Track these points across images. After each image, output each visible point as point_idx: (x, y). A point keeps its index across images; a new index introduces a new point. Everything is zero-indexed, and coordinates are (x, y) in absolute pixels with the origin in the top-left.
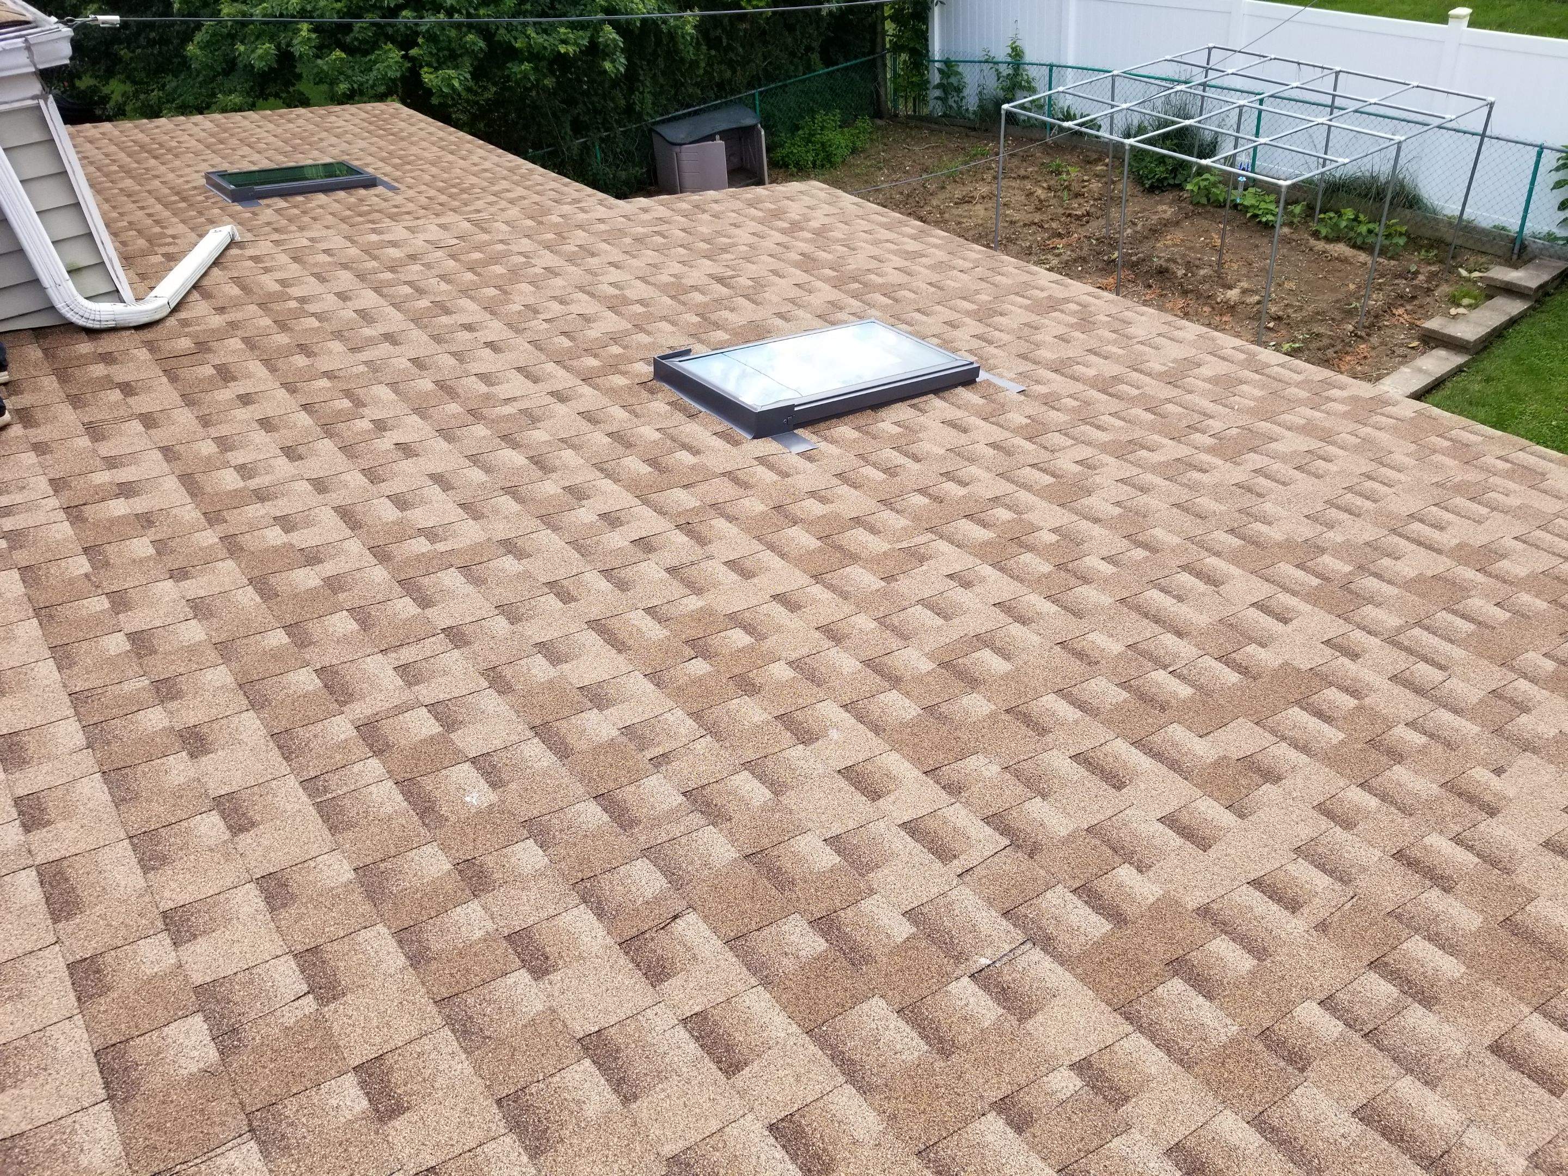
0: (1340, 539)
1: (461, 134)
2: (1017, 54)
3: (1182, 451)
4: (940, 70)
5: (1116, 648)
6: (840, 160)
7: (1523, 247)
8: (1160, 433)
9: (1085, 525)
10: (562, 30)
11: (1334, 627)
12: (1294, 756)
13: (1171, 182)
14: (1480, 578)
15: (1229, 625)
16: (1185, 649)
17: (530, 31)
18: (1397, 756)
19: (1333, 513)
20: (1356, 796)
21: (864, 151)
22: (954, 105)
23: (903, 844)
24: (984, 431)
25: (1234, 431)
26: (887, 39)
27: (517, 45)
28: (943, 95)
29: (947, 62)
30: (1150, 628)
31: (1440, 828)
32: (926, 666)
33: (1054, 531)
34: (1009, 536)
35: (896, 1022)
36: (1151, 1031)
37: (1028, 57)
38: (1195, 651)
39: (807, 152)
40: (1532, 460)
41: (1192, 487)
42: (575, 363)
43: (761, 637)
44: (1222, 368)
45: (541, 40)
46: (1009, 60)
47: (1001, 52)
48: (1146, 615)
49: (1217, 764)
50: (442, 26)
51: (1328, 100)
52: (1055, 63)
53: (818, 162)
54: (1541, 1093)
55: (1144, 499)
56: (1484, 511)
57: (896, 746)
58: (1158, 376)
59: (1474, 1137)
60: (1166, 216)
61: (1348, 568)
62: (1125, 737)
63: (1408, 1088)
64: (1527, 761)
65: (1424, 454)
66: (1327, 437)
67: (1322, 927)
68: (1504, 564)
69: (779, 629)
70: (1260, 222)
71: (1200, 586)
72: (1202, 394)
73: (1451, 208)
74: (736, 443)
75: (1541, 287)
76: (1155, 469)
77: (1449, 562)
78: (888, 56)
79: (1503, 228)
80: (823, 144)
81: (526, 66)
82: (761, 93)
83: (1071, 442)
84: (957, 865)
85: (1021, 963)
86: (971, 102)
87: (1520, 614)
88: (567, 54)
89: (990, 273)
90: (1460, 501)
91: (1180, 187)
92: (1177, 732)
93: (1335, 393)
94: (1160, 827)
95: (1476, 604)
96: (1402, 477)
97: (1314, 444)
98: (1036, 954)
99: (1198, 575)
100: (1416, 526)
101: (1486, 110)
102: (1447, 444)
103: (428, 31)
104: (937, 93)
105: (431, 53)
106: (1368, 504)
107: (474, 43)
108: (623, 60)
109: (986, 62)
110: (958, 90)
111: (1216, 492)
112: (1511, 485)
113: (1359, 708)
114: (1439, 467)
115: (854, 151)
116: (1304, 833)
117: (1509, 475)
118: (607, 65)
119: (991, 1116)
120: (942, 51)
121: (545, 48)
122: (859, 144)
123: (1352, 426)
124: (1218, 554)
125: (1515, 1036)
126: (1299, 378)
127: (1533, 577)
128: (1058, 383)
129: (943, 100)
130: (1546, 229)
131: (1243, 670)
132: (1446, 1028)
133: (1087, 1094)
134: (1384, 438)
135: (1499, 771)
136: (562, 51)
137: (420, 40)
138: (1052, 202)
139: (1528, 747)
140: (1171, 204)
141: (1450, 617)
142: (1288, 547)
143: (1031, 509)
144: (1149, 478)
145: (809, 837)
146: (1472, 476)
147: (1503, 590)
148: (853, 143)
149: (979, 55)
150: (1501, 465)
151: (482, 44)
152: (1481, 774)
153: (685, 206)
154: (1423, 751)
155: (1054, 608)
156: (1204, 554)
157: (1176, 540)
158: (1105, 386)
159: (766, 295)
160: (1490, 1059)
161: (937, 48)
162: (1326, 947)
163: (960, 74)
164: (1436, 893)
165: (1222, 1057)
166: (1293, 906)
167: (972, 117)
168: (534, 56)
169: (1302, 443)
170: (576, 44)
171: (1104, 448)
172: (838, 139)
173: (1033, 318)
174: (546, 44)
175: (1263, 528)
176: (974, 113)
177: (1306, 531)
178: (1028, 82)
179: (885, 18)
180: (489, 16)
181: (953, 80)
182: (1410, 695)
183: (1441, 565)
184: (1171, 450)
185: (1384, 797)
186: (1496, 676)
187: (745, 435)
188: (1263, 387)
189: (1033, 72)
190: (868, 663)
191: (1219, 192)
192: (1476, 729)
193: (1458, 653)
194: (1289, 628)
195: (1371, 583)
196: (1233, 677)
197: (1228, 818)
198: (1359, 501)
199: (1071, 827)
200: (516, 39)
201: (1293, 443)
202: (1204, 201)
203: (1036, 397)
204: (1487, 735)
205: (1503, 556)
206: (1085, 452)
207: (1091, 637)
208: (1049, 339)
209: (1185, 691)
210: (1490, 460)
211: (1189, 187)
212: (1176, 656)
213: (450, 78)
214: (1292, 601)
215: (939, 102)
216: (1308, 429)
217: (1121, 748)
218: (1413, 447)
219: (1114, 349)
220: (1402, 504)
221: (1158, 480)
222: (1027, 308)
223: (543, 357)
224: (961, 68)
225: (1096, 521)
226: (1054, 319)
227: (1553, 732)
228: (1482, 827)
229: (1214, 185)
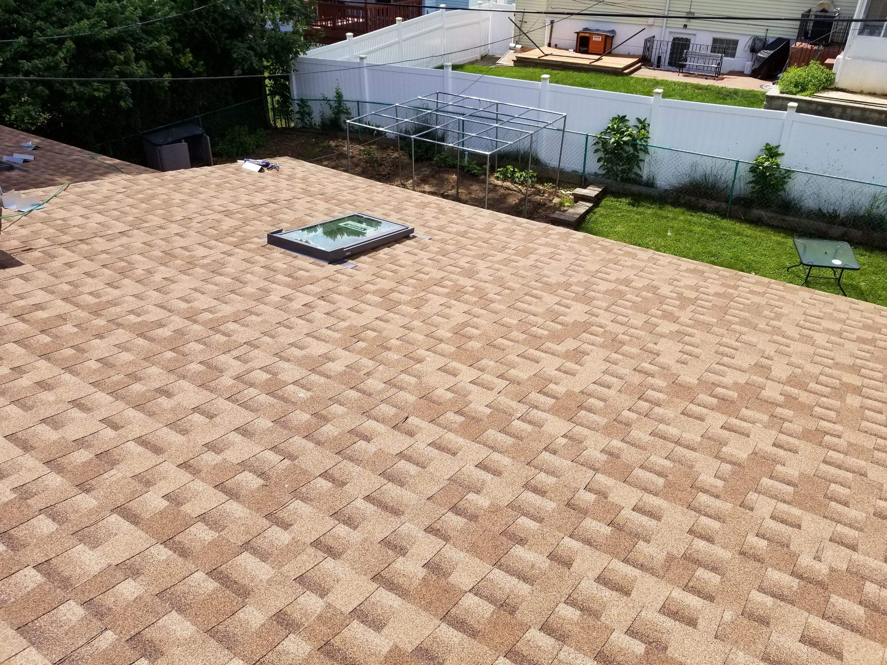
0: (576, 280)
1: (49, 140)
2: (339, 96)
3: (505, 256)
4: (298, 105)
5: (515, 322)
6: (251, 151)
7: (586, 179)
8: (493, 250)
9: (482, 284)
10: (96, 84)
11: (587, 308)
12: (590, 347)
13: (426, 157)
14: (627, 288)
15: (549, 310)
16: (540, 320)
17: (75, 85)
18: (623, 343)
19: (569, 272)
20: (614, 356)
21: (263, 146)
22: (308, 122)
23: (472, 387)
24: (423, 255)
25: (521, 248)
26: (267, 88)
27: (67, 92)
28: (301, 117)
29: (302, 100)
30: (524, 315)
31: (644, 361)
32: (449, 335)
33: (472, 286)
34: (455, 290)
35: (499, 435)
36: (581, 425)
37: (345, 98)
38: (543, 320)
39: (233, 147)
40: (630, 250)
41: (516, 267)
42: (224, 240)
43: (380, 332)
44: (505, 226)
45: (82, 90)
46: (335, 99)
47: (331, 95)
48: (520, 310)
49: (566, 352)
50: (21, 81)
51: (494, 116)
52: (360, 100)
53: (240, 153)
54: (698, 422)
55: (499, 274)
56: (621, 267)
57: (454, 359)
58: (481, 230)
59: (684, 435)
60: (427, 173)
61: (583, 290)
62: (533, 348)
63: (662, 426)
64: (663, 340)
65: (593, 250)
66: (556, 247)
67: (620, 391)
68: (633, 284)
69: (385, 329)
70: (471, 174)
71: (535, 300)
72: (502, 235)
73: (554, 163)
74: (322, 266)
75: (596, 196)
76: (498, 262)
77: (615, 285)
78: (269, 97)
79: (576, 172)
80: (241, 143)
81: (73, 104)
82: (202, 117)
83: (460, 256)
84: (496, 390)
85: (531, 414)
86: (317, 119)
87: (645, 299)
88: (99, 96)
89: (391, 194)
90: (611, 265)
91: (430, 159)
92: (549, 344)
93: (551, 232)
94: (556, 372)
95: (629, 296)
96: (587, 258)
97: (553, 250)
98: (535, 411)
99: (532, 296)
100: (599, 274)
101: (563, 119)
102: (599, 246)
103: (12, 84)
104: (298, 116)
105: (14, 97)
106: (580, 269)
107: (43, 91)
108: (131, 101)
109: (323, 100)
110: (309, 114)
111: (524, 268)
112: (626, 258)
113: (605, 331)
114: (599, 255)
115: (258, 146)
116: (604, 368)
117: (624, 255)
118: (122, 103)
119: (544, 452)
120: (298, 95)
121: (85, 94)
122: (260, 143)
123: (563, 243)
124: (536, 289)
125: (687, 410)
126: (536, 227)
127: (644, 287)
128: (442, 235)
129: (302, 119)
130: (594, 171)
131: (562, 324)
132: (667, 411)
133: (570, 442)
134: (577, 246)
135: (656, 344)
136: (97, 95)
137: (7, 90)
138: (369, 168)
139: (662, 336)
140: (428, 167)
141: (623, 302)
142: (559, 284)
143: (458, 280)
144: (497, 266)
145: (439, 390)
146: (612, 256)
147: (637, 292)
148: (257, 142)
149: (320, 97)
150: (620, 252)
151: (47, 92)
152: (651, 345)
153: (231, 169)
154: (631, 341)
155: (486, 312)
156: (530, 289)
157: (518, 286)
158: (463, 234)
159: (296, 207)
160: (682, 416)
161: (295, 93)
162: (623, 396)
163: (309, 106)
164: (650, 378)
165: (605, 428)
166: (609, 387)
167: (318, 128)
168: (78, 97)
169: (549, 250)
170: (104, 91)
171: (474, 257)
172: (249, 140)
173: (419, 210)
174: (85, 91)
175: (548, 279)
176: (319, 126)
177: (563, 279)
178: (347, 110)
179: (265, 78)
180: (50, 76)
181: (306, 110)
182: (620, 326)
183: (613, 286)
184: (500, 256)
185: (623, 355)
186: (645, 317)
187: (325, 264)
188: (523, 231)
189: (349, 105)
190: (427, 335)
191: (450, 161)
192: (644, 333)
193: (630, 312)
194: (571, 310)
195: (592, 294)
196: (560, 327)
197: (577, 367)
198: (577, 268)
199: (528, 376)
200: (66, 89)
201: (543, 250)
202: (443, 165)
203: (438, 240)
204: (648, 334)
205: (632, 281)
206: (469, 259)
207: (504, 319)
208: (430, 218)
209: (546, 333)
210: (615, 251)
211: (435, 159)
212: (537, 322)
213: (29, 111)
214: (569, 302)
215: (299, 121)
216: (547, 245)
217: (532, 351)
218: (588, 248)
219: (459, 221)
220: (593, 268)
221: (501, 267)
222: (414, 206)
223: (207, 238)
224: (309, 103)
225: (486, 282)
226: (428, 210)
227: (668, 331)
228: (656, 359)
229: (447, 157)
